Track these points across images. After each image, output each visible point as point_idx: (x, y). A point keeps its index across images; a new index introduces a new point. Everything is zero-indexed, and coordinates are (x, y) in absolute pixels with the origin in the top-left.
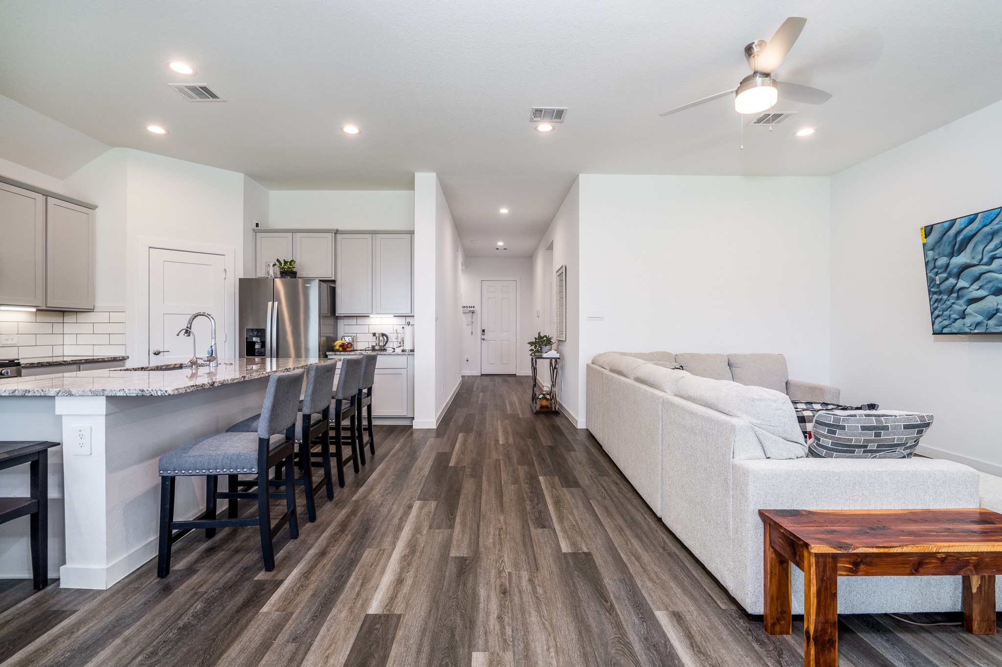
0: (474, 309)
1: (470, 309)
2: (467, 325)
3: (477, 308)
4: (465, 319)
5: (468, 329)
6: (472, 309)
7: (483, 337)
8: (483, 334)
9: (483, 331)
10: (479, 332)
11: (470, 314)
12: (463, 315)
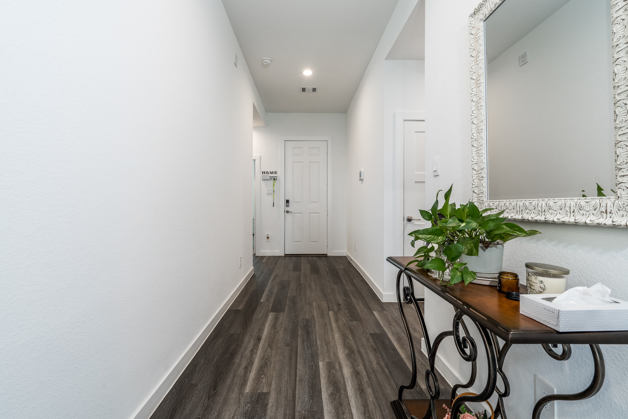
0: (276, 175)
1: (272, 175)
2: (268, 194)
3: (280, 175)
4: (266, 187)
5: (270, 199)
6: (274, 175)
7: (287, 209)
8: (287, 206)
9: (287, 201)
10: (283, 203)
11: (272, 182)
12: (262, 182)
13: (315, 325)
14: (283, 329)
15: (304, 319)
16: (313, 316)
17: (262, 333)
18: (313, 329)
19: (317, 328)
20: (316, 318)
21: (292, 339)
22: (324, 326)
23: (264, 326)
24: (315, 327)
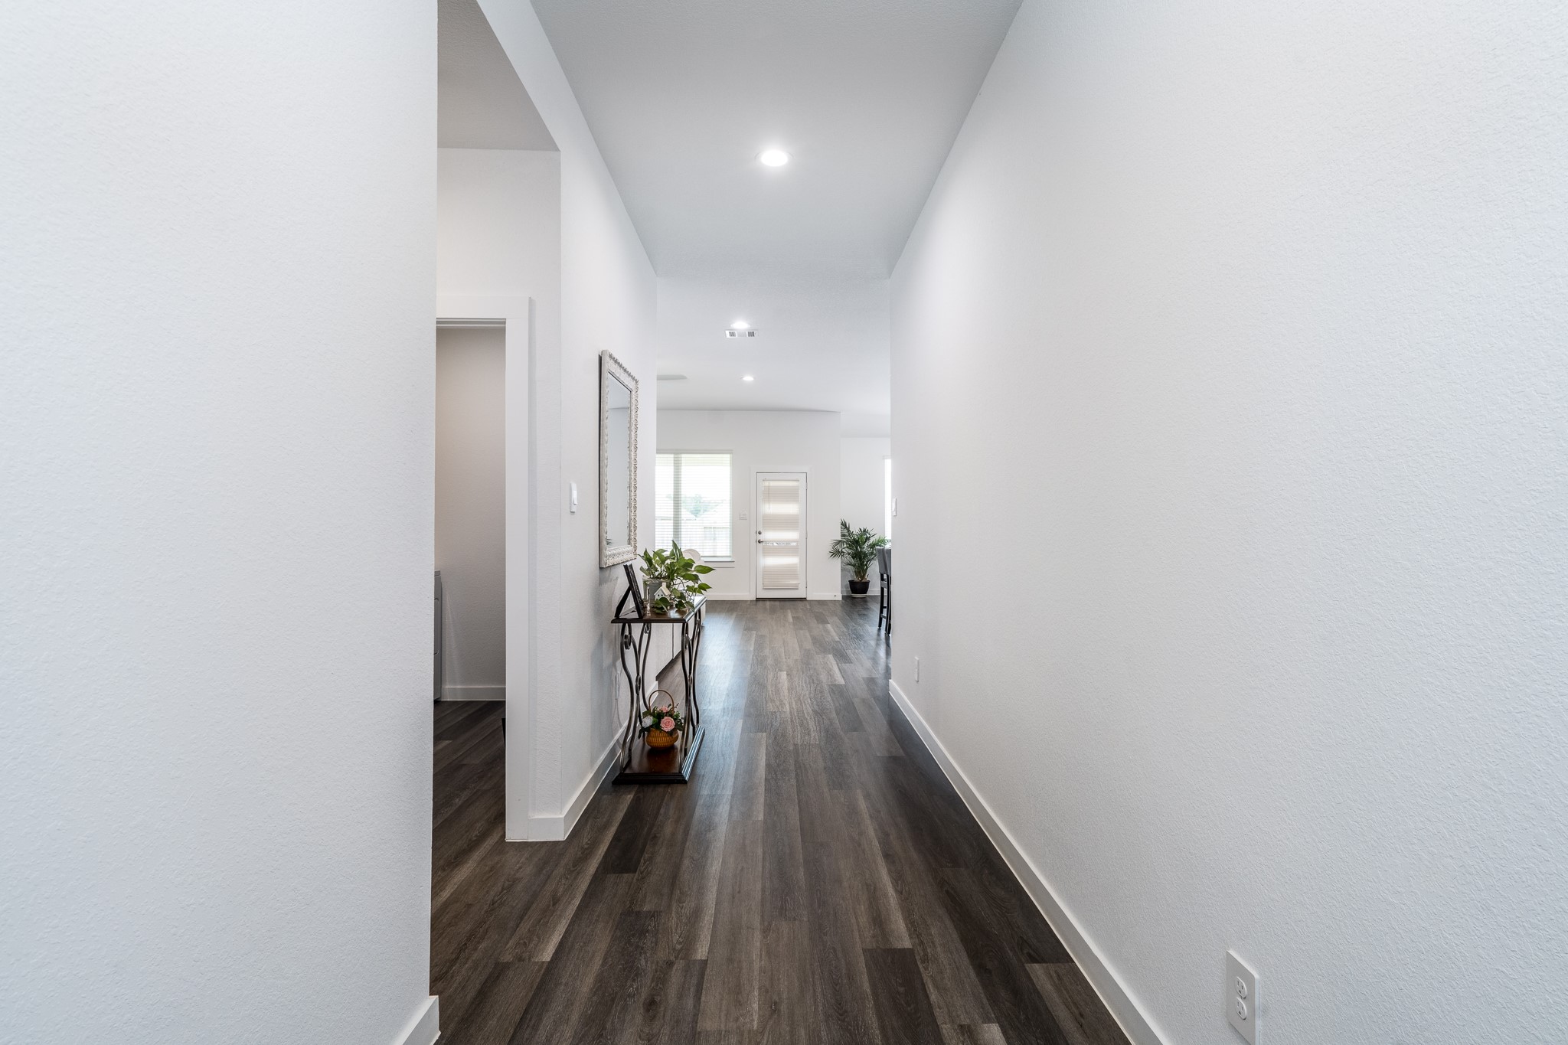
13: (762, 895)
14: (845, 884)
15: (795, 919)
16: (766, 931)
17: (890, 871)
18: (768, 884)
19: (759, 886)
20: (756, 922)
21: (817, 857)
22: (739, 892)
23: (899, 892)
24: (763, 890)
